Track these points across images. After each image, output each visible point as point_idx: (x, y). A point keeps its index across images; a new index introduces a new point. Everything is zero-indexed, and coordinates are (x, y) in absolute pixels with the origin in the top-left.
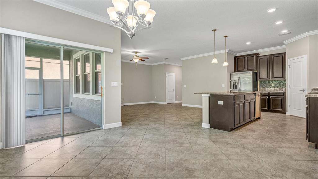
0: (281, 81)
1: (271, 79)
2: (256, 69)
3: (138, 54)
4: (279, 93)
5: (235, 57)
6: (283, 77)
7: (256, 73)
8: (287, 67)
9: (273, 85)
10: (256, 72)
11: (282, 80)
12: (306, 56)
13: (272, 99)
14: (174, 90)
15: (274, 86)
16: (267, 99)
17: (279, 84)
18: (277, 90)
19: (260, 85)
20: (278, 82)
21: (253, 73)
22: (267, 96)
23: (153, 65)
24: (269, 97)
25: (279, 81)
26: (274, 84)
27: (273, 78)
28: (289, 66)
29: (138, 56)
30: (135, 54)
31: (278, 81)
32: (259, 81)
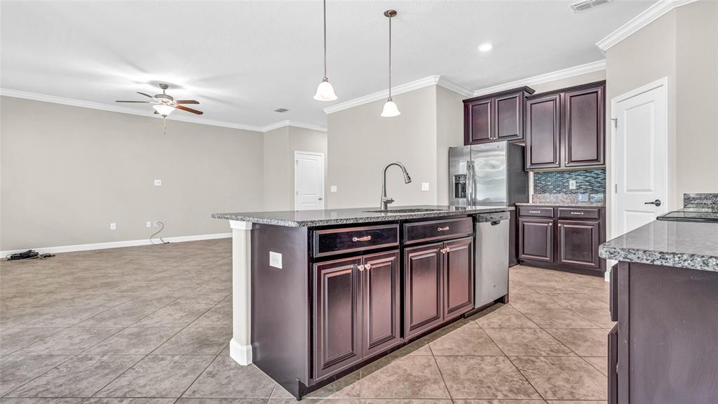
0: (596, 172)
1: (563, 167)
2: (521, 137)
3: (168, 92)
4: (586, 210)
5: (466, 102)
6: (597, 160)
7: (523, 149)
8: (610, 125)
9: (572, 185)
10: (524, 145)
11: (597, 169)
12: (665, 81)
13: (565, 228)
14: (320, 199)
15: (574, 188)
16: (549, 229)
17: (587, 181)
18: (582, 199)
19: (535, 186)
20: (587, 177)
21: (511, 147)
22: (550, 218)
23: (264, 129)
24: (555, 224)
25: (591, 172)
26: (574, 182)
27: (571, 161)
28: (613, 123)
29: (172, 99)
30: (161, 91)
31: (586, 171)
32: (531, 174)
